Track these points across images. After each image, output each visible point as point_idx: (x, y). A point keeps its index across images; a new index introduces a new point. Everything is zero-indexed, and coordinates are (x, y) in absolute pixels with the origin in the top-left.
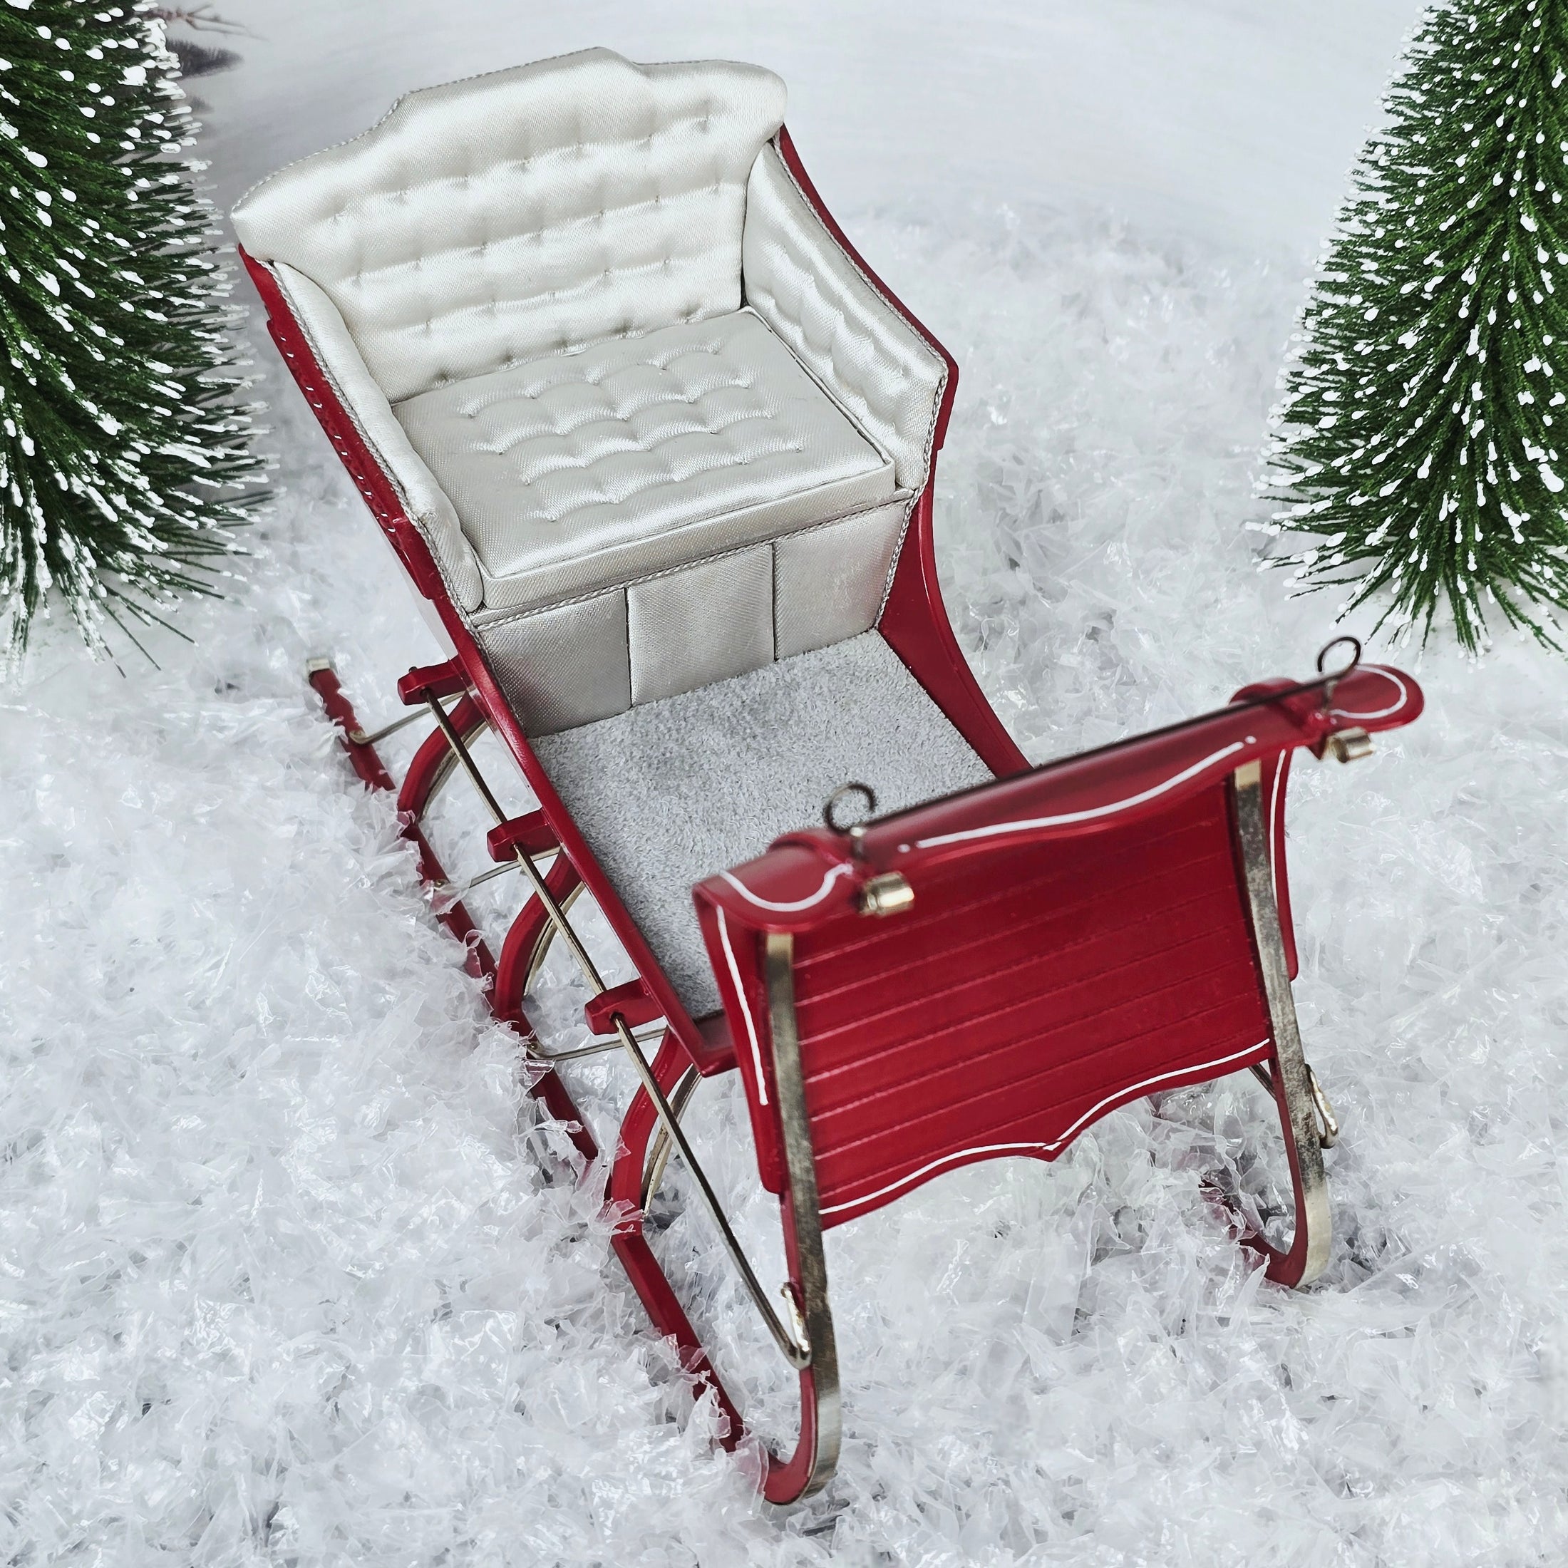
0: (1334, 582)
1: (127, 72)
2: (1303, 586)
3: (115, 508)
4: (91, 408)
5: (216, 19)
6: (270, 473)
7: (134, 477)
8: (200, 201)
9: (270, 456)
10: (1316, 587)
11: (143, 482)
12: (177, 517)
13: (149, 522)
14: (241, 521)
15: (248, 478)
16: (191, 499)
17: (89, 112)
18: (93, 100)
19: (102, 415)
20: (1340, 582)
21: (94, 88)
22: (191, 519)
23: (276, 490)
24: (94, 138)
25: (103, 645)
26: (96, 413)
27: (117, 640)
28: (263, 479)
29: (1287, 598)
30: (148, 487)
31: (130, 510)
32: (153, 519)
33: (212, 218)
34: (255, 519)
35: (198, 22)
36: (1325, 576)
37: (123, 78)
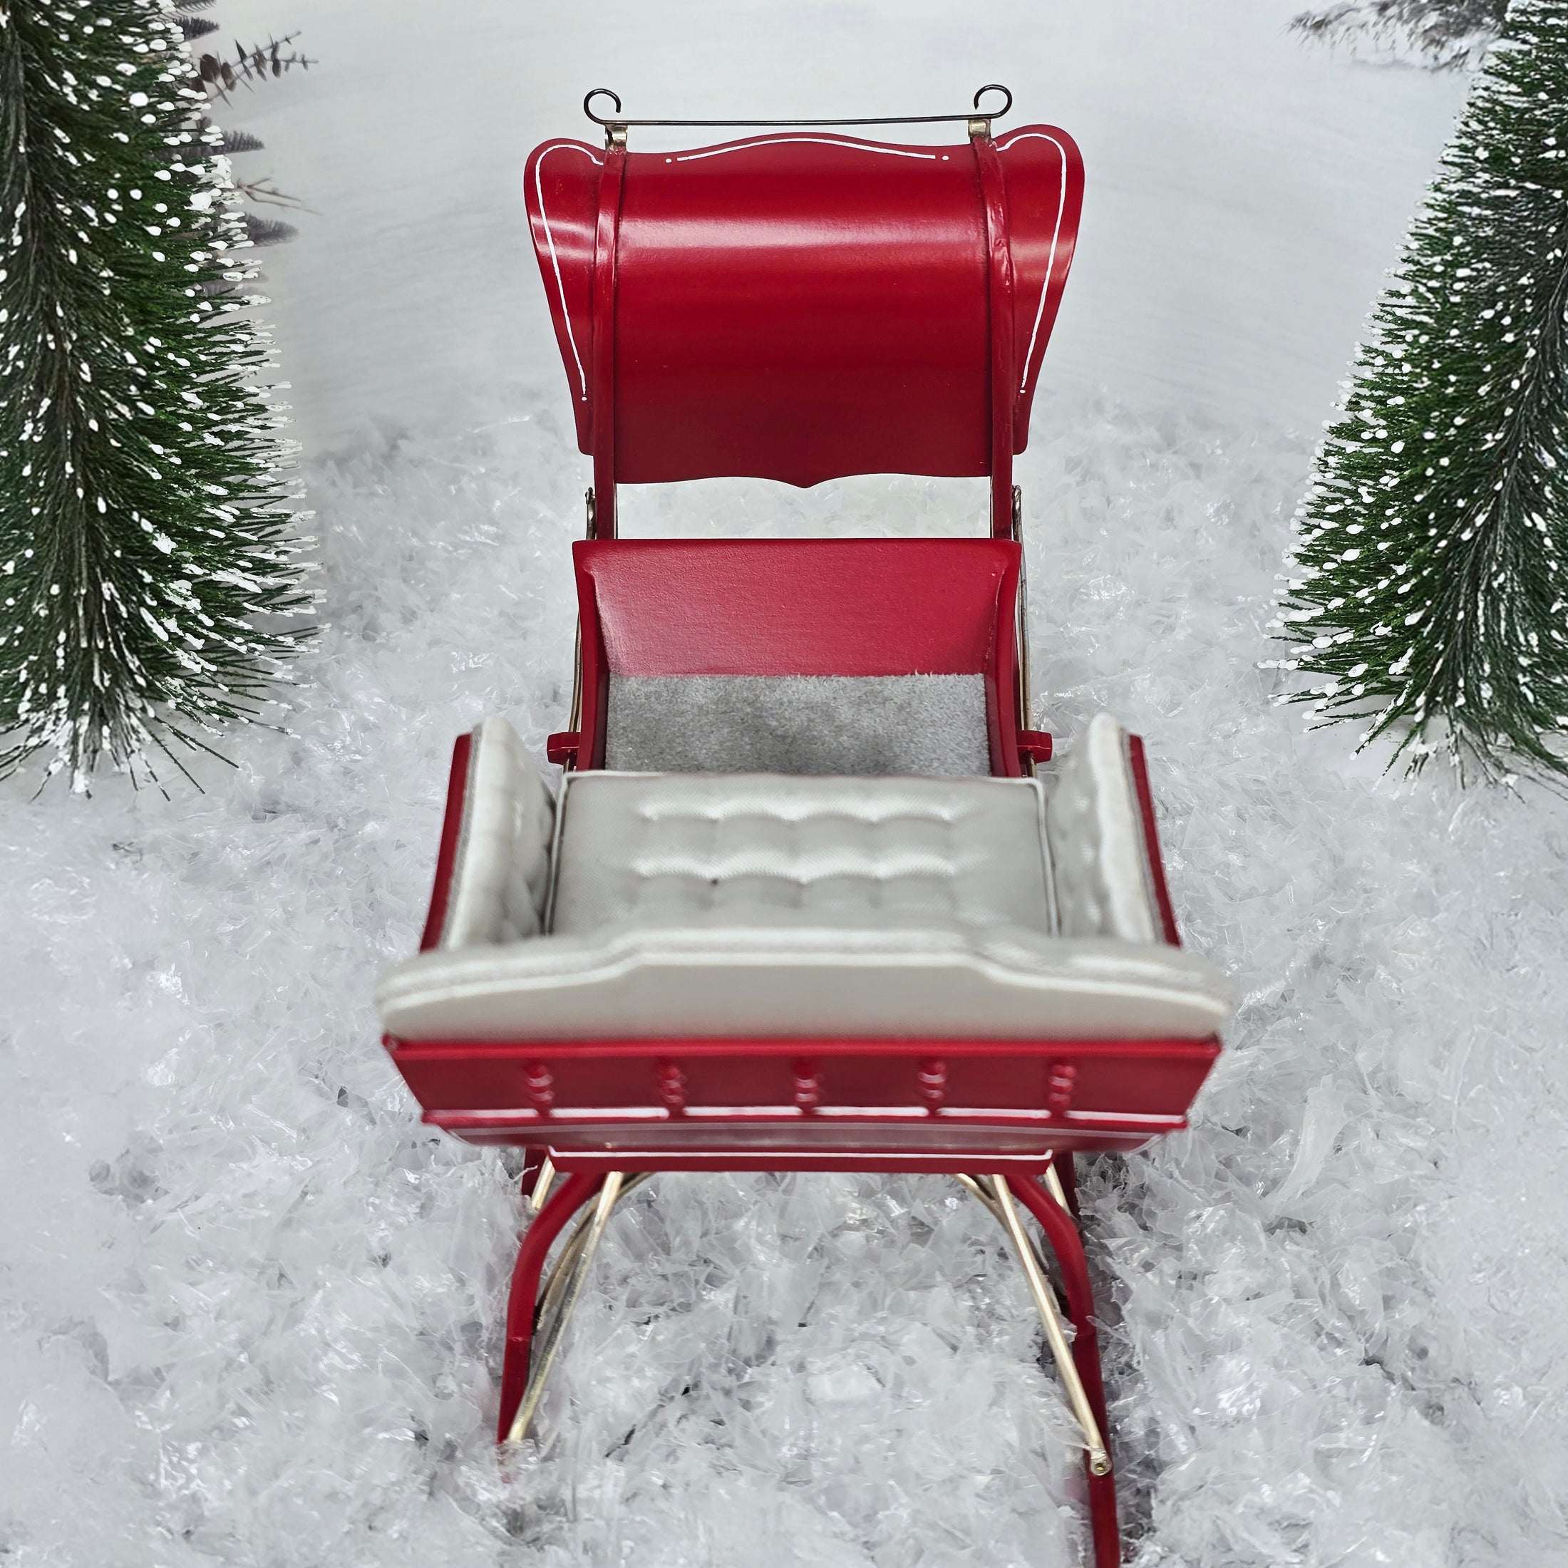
0: (1349, 716)
1: (193, 198)
2: (1320, 719)
3: (166, 630)
4: (147, 526)
5: (274, 193)
6: (316, 606)
7: (186, 599)
8: (259, 334)
9: (318, 592)
10: (1333, 720)
11: (194, 604)
12: (226, 642)
13: (199, 644)
14: (289, 650)
15: (296, 609)
16: (241, 624)
17: (155, 231)
18: (160, 220)
19: (157, 535)
20: (1354, 716)
21: (161, 208)
22: (239, 644)
23: (321, 626)
24: (159, 256)
25: (148, 770)
26: (151, 530)
27: (162, 766)
28: (311, 611)
29: (1306, 731)
30: (199, 608)
31: (181, 633)
32: (203, 641)
33: (270, 352)
34: (302, 648)
35: (258, 195)
36: (1342, 710)
37: (190, 203)
